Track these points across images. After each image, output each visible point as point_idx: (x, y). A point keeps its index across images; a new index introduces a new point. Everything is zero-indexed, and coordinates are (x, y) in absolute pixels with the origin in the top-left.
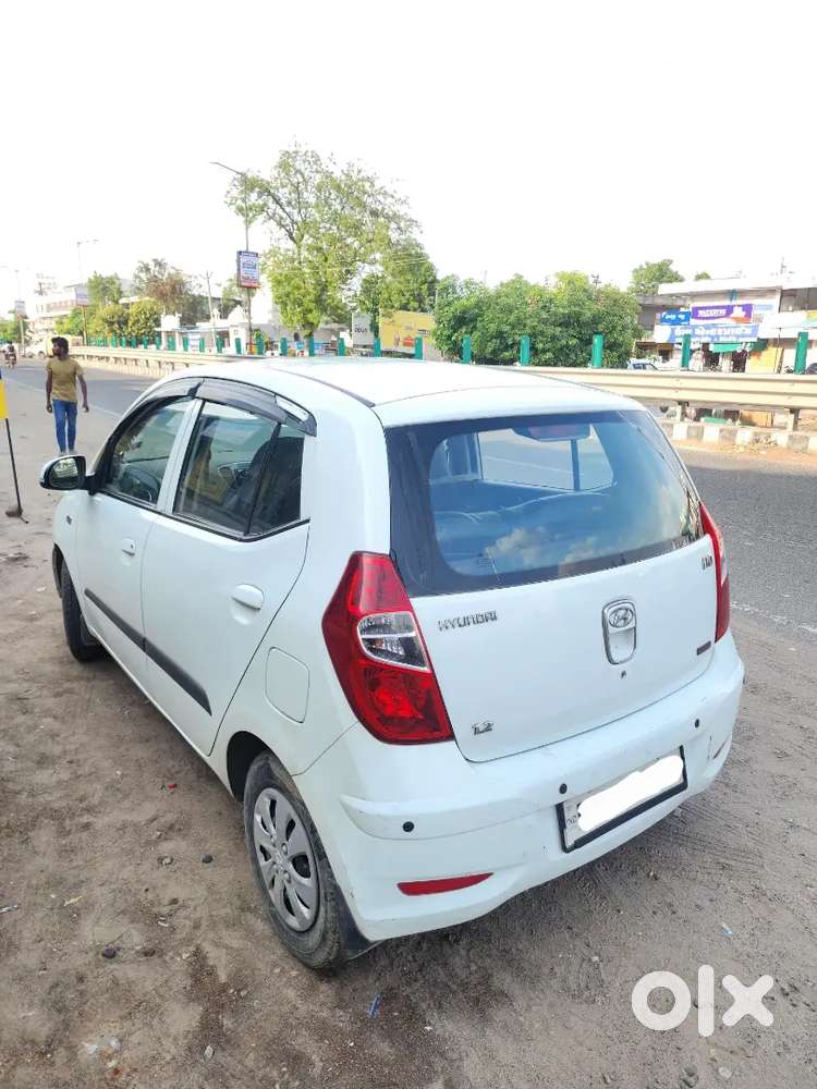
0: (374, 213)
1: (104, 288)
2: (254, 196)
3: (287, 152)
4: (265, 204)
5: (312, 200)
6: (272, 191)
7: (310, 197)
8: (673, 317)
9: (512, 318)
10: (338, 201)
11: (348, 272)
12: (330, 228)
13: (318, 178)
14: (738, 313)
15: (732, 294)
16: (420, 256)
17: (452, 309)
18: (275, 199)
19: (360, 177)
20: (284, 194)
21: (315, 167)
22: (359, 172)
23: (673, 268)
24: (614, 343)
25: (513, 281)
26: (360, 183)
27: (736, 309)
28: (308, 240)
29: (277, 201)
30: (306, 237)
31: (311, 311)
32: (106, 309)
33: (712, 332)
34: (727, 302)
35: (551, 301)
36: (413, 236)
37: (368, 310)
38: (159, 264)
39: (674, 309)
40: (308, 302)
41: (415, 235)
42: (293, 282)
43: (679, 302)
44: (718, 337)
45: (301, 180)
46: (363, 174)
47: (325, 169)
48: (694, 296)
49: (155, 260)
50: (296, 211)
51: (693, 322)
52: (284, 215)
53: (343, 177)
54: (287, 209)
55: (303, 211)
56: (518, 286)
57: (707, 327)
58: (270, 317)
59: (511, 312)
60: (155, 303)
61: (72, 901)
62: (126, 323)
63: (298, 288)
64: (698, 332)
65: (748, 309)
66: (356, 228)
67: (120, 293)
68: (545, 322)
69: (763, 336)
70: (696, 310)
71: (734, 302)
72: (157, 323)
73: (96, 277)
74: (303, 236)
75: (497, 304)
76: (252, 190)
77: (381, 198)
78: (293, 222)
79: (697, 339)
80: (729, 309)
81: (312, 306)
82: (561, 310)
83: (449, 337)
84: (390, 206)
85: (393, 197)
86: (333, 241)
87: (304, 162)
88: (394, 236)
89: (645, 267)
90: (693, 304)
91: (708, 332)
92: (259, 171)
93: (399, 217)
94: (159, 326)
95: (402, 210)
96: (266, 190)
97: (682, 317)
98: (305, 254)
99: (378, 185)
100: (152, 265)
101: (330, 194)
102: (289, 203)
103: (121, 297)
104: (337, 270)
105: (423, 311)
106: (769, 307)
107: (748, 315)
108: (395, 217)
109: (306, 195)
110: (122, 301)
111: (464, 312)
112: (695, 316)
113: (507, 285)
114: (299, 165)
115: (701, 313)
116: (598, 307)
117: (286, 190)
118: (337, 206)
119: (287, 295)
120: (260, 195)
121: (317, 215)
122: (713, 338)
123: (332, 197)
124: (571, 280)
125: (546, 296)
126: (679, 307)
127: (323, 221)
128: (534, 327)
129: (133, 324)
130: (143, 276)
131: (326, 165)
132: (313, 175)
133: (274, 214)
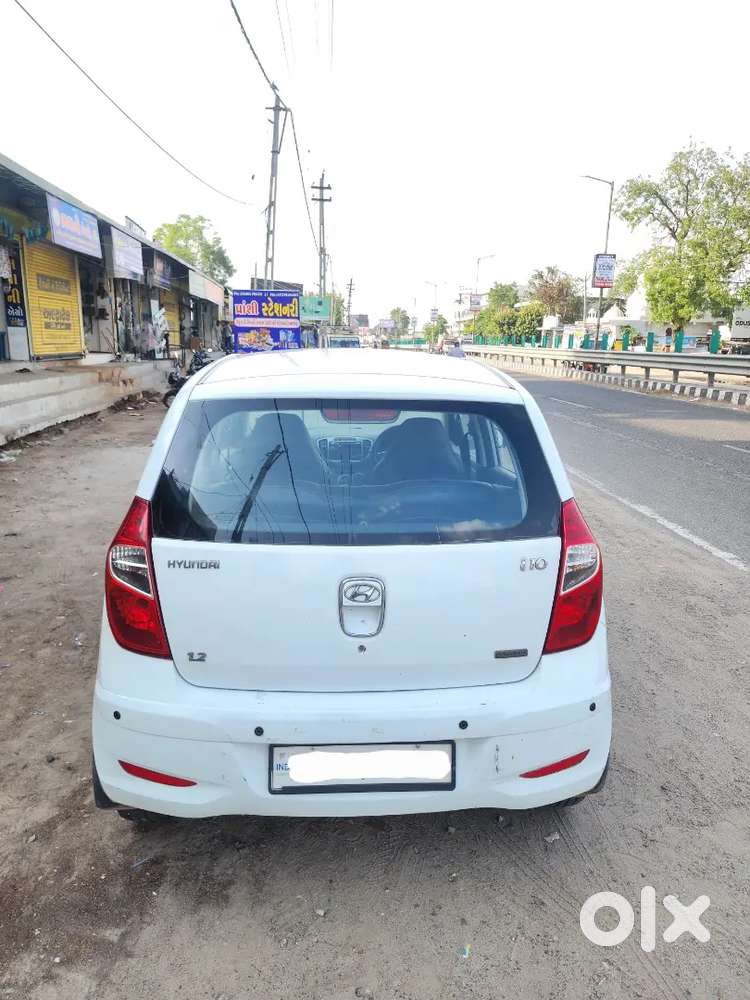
1: (503, 295)
2: (640, 200)
3: (681, 154)
4: (652, 207)
5: (701, 196)
6: (660, 193)
7: (700, 194)
10: (730, 194)
11: (731, 265)
13: (711, 174)
18: (662, 200)
20: (671, 194)
21: (709, 163)
28: (691, 237)
29: (664, 202)
30: (690, 233)
31: (683, 307)
32: (503, 313)
38: (551, 271)
40: (682, 297)
42: (668, 279)
45: (692, 178)
47: (721, 164)
49: (549, 268)
50: (683, 210)
52: (670, 215)
53: (739, 170)
54: (674, 209)
55: (690, 208)
58: (644, 313)
60: (541, 305)
62: (514, 324)
67: (516, 299)
72: (540, 323)
73: (497, 287)
74: (686, 233)
76: (639, 195)
78: (679, 220)
81: (685, 301)
87: (698, 160)
92: (649, 176)
94: (541, 325)
96: (653, 193)
98: (687, 250)
100: (545, 273)
101: (722, 188)
102: (677, 202)
103: (516, 302)
109: (695, 192)
110: (516, 305)
114: (692, 164)
117: (675, 190)
118: (728, 199)
119: (660, 292)
120: (647, 198)
123: (724, 190)
129: (521, 324)
130: (537, 282)
131: (722, 160)
132: (705, 172)
133: (660, 215)
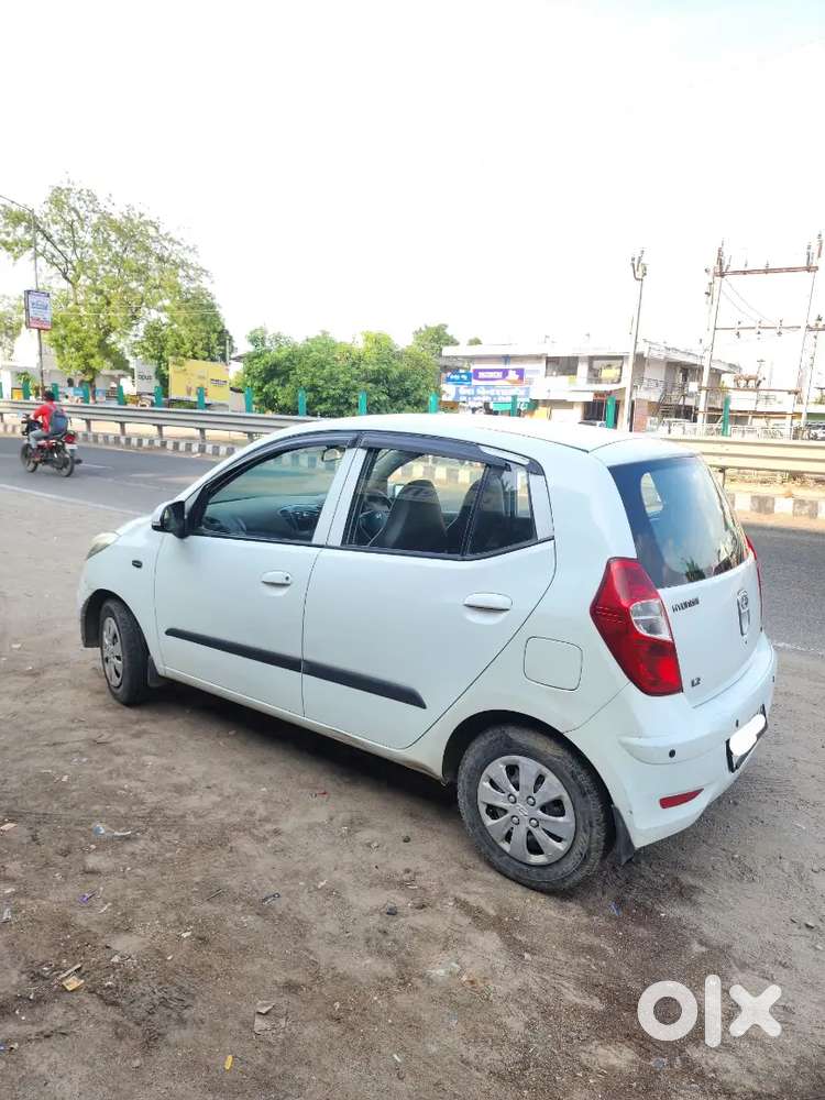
0: (160, 259)
2: (20, 231)
3: (59, 188)
4: (34, 240)
5: (88, 239)
6: (42, 227)
7: (86, 237)
8: (457, 377)
9: (326, 372)
10: (119, 243)
11: (134, 317)
12: (111, 271)
13: (94, 219)
14: (513, 376)
15: (507, 359)
16: (212, 306)
17: (263, 362)
18: (45, 236)
19: (141, 220)
20: (56, 230)
21: (91, 206)
22: (141, 215)
23: (449, 332)
24: (420, 400)
25: (318, 337)
26: (142, 228)
27: (511, 372)
28: (84, 281)
29: (48, 238)
30: (83, 277)
31: (92, 356)
33: (492, 392)
34: (502, 366)
35: (360, 359)
36: (203, 286)
37: (152, 357)
39: (455, 370)
40: (90, 346)
41: (205, 283)
42: (70, 325)
43: (460, 364)
44: (496, 396)
45: (76, 218)
46: (144, 218)
47: (103, 209)
48: (472, 359)
50: (70, 250)
51: (474, 382)
52: (56, 253)
53: (124, 220)
54: (61, 247)
55: (78, 250)
56: (324, 342)
57: (487, 387)
58: (36, 360)
59: (323, 367)
61: (322, 884)
63: (77, 331)
64: (479, 391)
65: (520, 372)
66: (141, 272)
68: (355, 377)
69: (534, 396)
70: (476, 371)
71: (507, 367)
74: (79, 277)
75: (308, 358)
76: (18, 224)
77: (166, 244)
78: (67, 261)
79: (479, 398)
80: (505, 373)
81: (94, 350)
82: (370, 367)
83: (260, 389)
84: (175, 252)
85: (179, 244)
86: (115, 284)
87: (79, 199)
88: (185, 284)
89: (424, 329)
90: (474, 367)
91: (488, 392)
93: (187, 265)
95: (190, 258)
96: (34, 224)
97: (465, 377)
98: (82, 295)
99: (162, 232)
101: (109, 235)
102: (62, 241)
104: (123, 314)
105: (213, 360)
106: (537, 371)
107: (521, 378)
108: (183, 264)
109: (81, 233)
111: (275, 365)
112: (476, 378)
113: (313, 341)
114: (73, 202)
115: (481, 375)
116: (403, 366)
117: (58, 227)
118: (117, 247)
119: (65, 338)
120: (28, 229)
121: (95, 256)
122: (492, 397)
123: (112, 238)
124: (378, 341)
125: (355, 354)
126: (458, 368)
127: (103, 262)
128: (347, 382)
131: (103, 204)
132: (89, 214)
133: (45, 251)
